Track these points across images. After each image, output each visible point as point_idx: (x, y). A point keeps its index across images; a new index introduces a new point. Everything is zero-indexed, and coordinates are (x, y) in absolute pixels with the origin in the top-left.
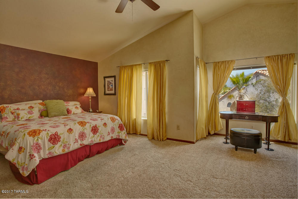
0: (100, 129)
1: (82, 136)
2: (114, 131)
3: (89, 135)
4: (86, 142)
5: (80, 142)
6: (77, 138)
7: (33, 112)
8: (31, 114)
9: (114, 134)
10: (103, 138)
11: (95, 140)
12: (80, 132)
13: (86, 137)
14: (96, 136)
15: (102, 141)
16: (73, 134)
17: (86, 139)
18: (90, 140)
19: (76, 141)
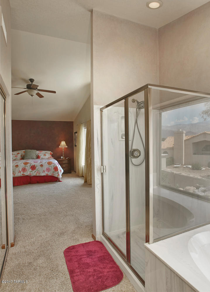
0: (37, 168)
1: (24, 170)
2: (50, 171)
3: (29, 170)
4: (26, 174)
5: (22, 173)
6: (21, 170)
7: (18, 156)
8: (16, 157)
9: (49, 173)
10: (39, 174)
11: (33, 173)
12: (22, 167)
13: (27, 171)
14: (33, 171)
15: (38, 175)
16: (18, 168)
17: (27, 172)
18: (29, 173)
19: (20, 172)
